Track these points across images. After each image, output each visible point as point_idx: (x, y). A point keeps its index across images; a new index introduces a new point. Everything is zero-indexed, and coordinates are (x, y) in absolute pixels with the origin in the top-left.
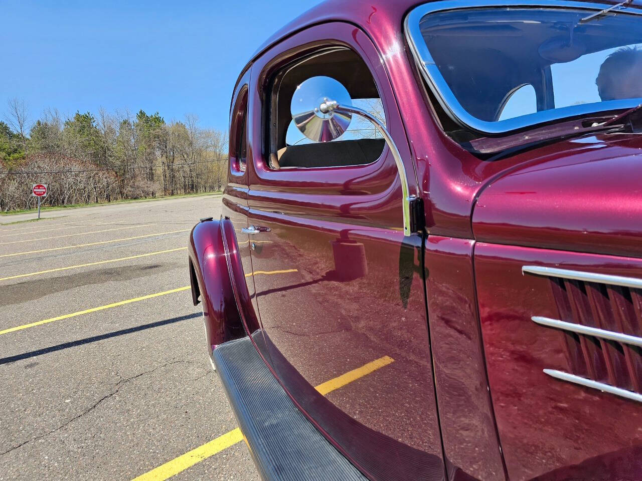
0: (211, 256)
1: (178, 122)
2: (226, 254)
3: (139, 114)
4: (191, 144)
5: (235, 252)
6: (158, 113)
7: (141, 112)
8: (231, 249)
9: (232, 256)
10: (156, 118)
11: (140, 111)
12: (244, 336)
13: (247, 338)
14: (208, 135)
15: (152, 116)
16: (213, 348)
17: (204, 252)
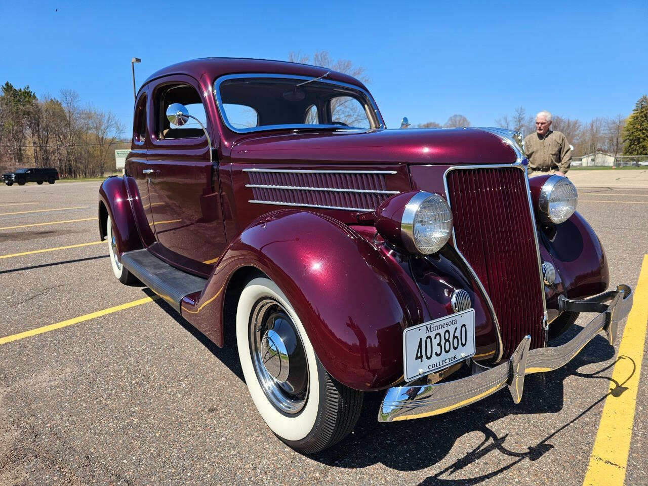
0: (119, 200)
1: (53, 99)
2: (129, 199)
3: (5, 86)
4: (68, 125)
5: (137, 198)
6: (28, 87)
7: (7, 84)
8: (134, 197)
9: (134, 201)
10: (26, 92)
11: (6, 82)
12: (142, 248)
13: (145, 250)
14: (89, 116)
15: (20, 90)
16: (121, 255)
17: (114, 198)
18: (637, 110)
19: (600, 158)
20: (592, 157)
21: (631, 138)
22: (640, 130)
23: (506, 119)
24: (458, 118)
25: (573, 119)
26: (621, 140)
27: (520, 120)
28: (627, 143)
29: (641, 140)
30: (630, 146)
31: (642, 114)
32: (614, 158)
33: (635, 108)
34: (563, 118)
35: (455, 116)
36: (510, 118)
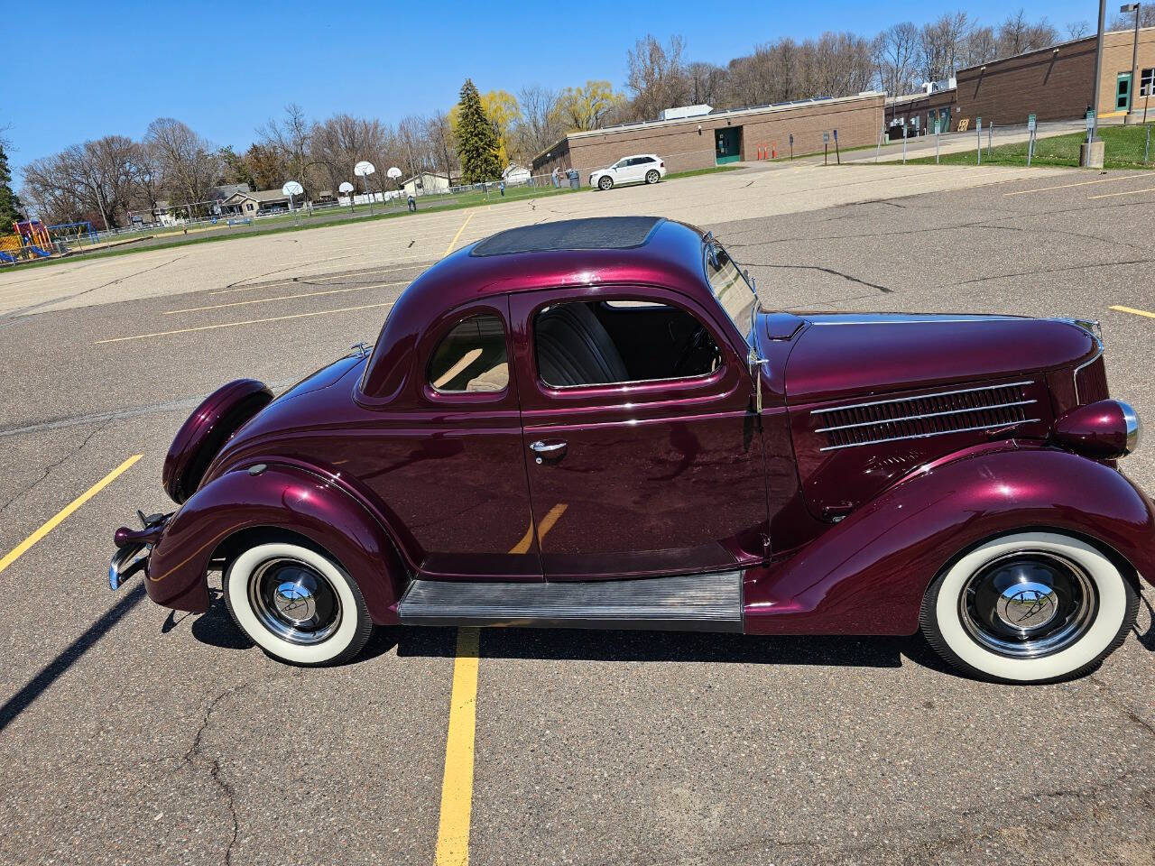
18: (464, 104)
19: (428, 181)
20: (418, 181)
21: (468, 148)
22: (476, 135)
23: (273, 126)
24: (167, 126)
25: (370, 119)
26: (453, 150)
27: (298, 126)
28: (464, 158)
29: (481, 150)
30: (469, 161)
31: (472, 110)
32: (447, 181)
33: (460, 100)
34: (354, 118)
35: (161, 121)
36: (279, 126)
